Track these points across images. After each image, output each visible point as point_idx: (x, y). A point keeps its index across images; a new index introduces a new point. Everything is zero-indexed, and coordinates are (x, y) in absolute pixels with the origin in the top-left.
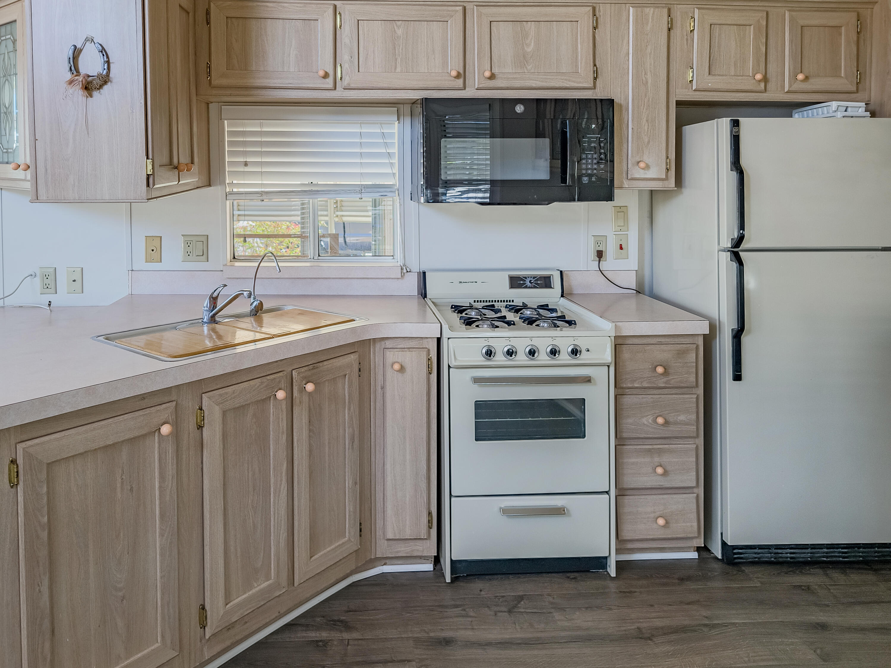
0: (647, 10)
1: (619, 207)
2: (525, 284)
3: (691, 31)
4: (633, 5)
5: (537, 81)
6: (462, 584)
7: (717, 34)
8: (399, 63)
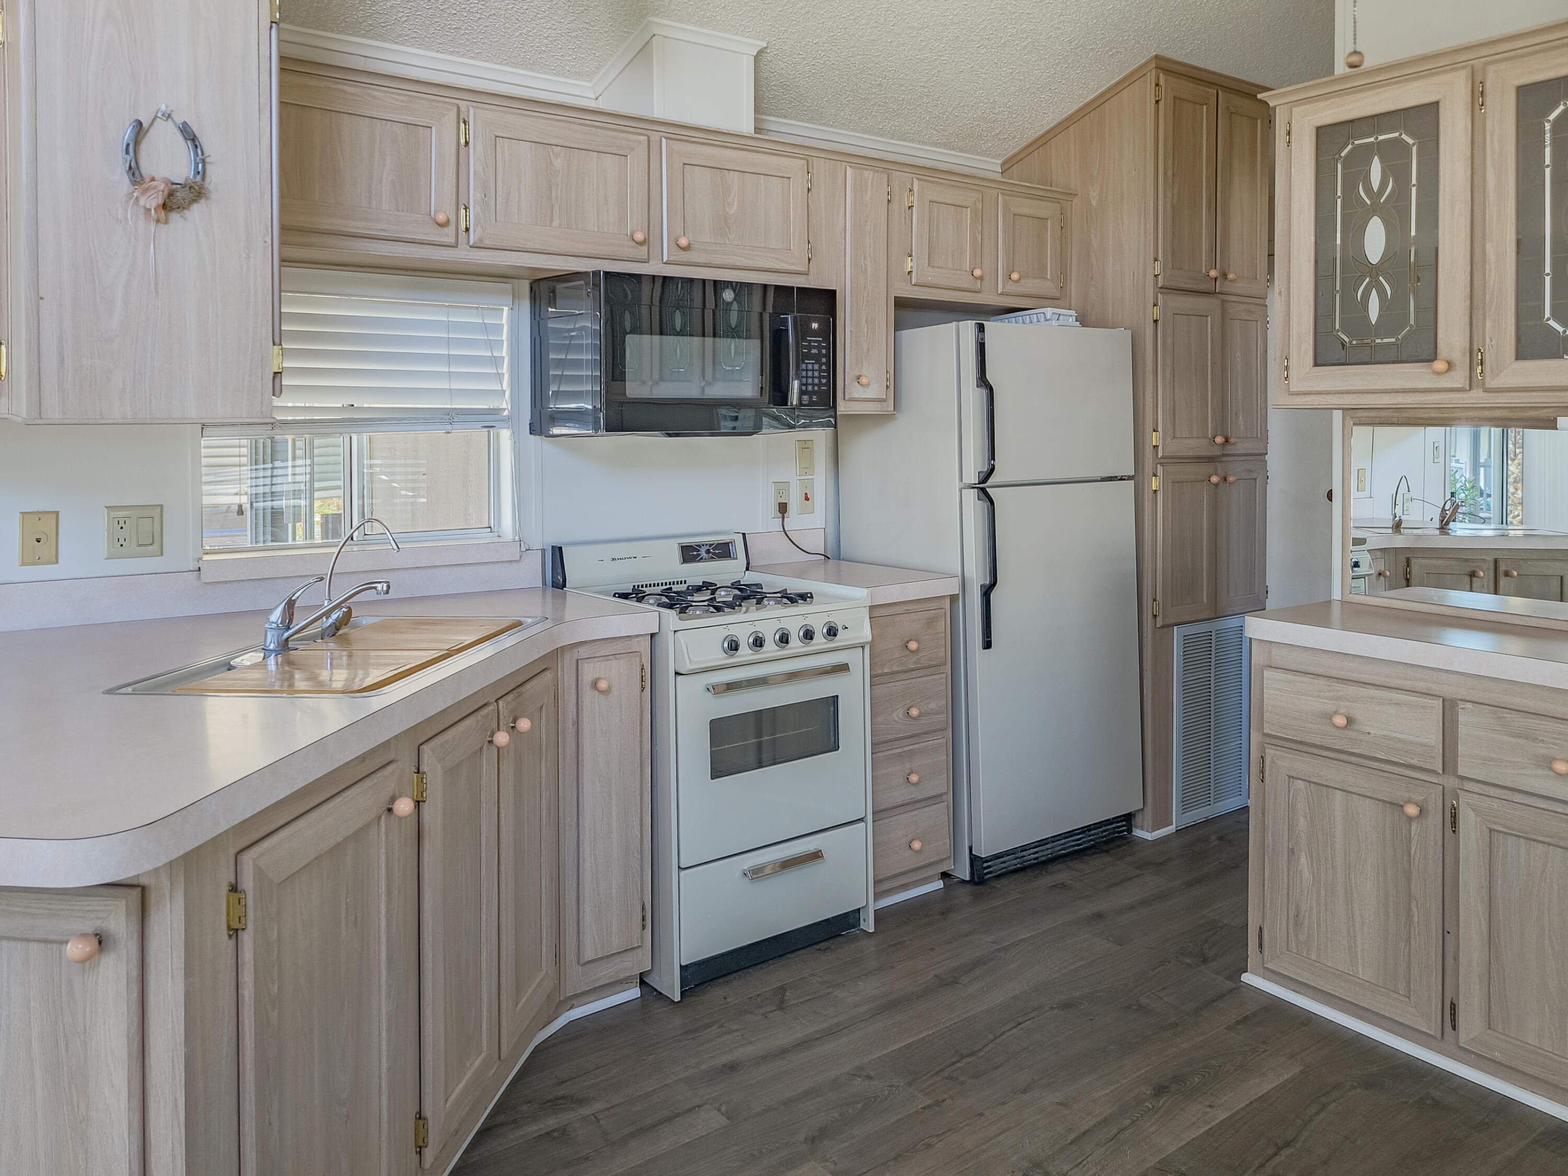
0: (866, 173)
1: (804, 442)
2: (700, 555)
3: (909, 207)
4: (850, 164)
5: (742, 257)
6: (693, 999)
7: (935, 215)
8: (556, 212)
